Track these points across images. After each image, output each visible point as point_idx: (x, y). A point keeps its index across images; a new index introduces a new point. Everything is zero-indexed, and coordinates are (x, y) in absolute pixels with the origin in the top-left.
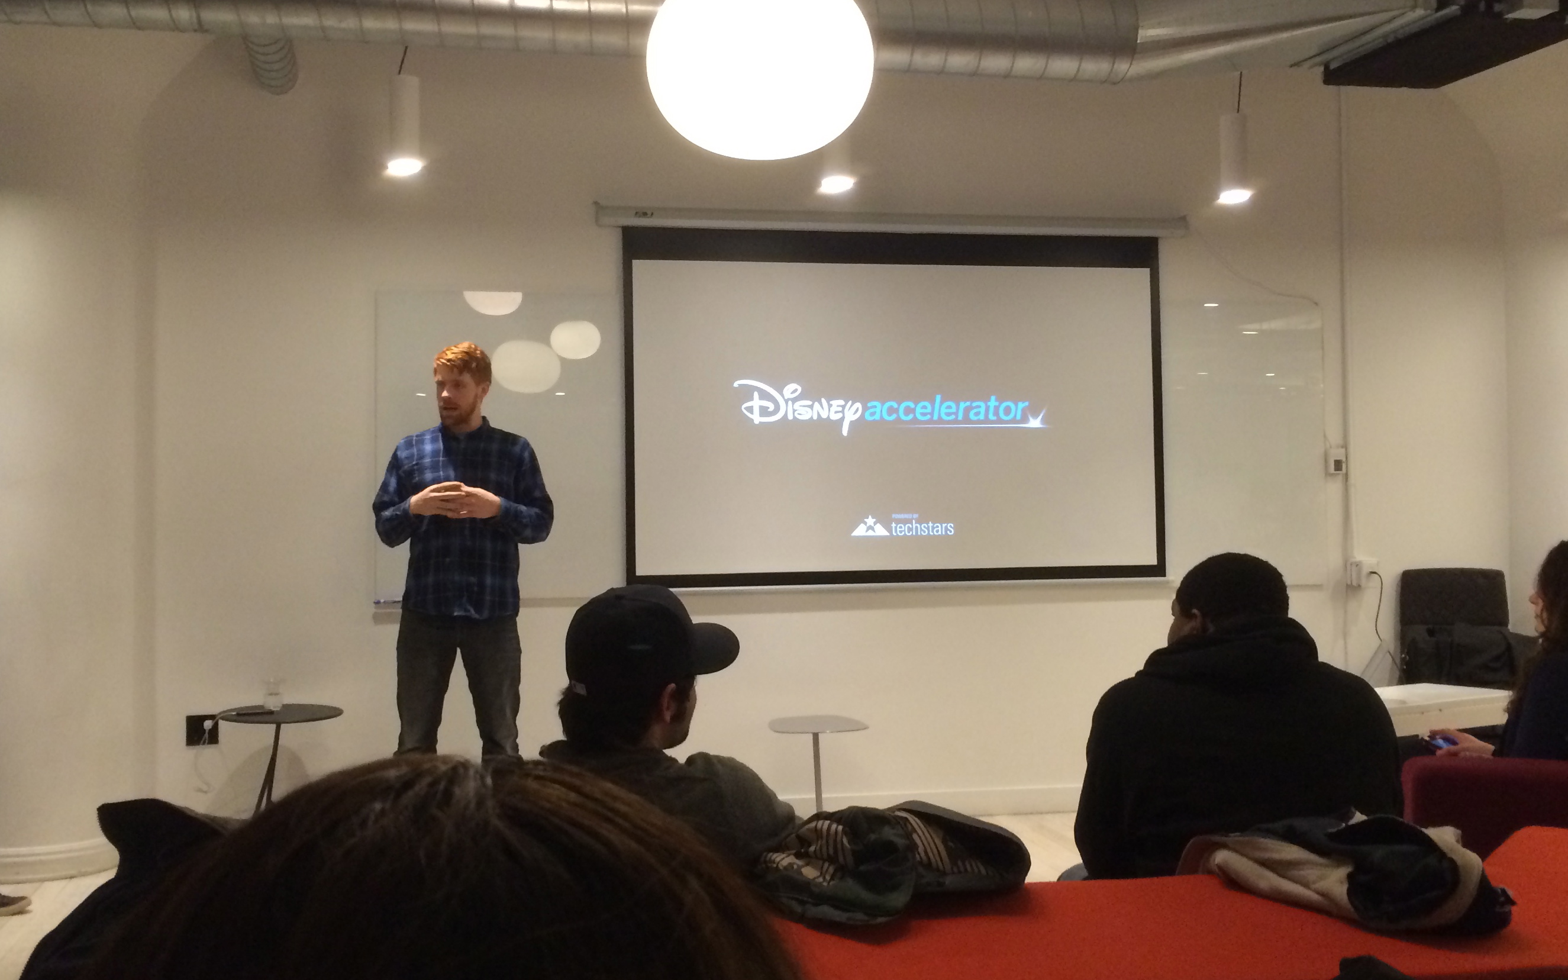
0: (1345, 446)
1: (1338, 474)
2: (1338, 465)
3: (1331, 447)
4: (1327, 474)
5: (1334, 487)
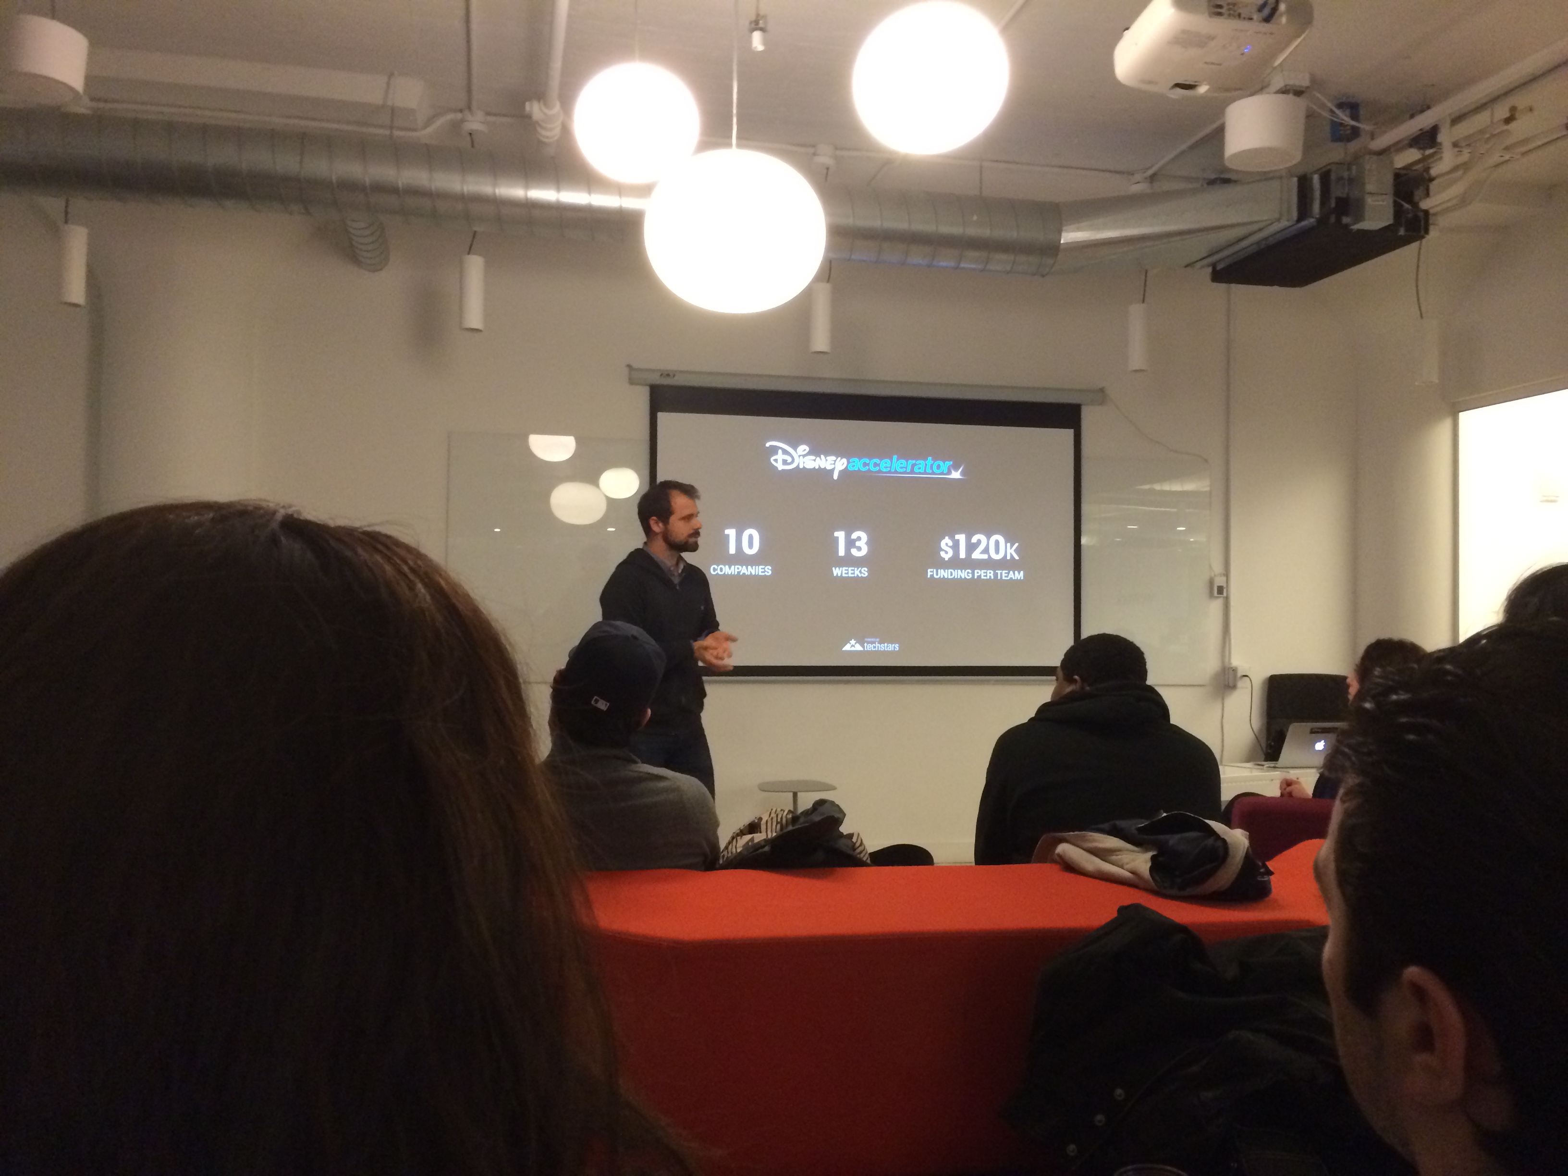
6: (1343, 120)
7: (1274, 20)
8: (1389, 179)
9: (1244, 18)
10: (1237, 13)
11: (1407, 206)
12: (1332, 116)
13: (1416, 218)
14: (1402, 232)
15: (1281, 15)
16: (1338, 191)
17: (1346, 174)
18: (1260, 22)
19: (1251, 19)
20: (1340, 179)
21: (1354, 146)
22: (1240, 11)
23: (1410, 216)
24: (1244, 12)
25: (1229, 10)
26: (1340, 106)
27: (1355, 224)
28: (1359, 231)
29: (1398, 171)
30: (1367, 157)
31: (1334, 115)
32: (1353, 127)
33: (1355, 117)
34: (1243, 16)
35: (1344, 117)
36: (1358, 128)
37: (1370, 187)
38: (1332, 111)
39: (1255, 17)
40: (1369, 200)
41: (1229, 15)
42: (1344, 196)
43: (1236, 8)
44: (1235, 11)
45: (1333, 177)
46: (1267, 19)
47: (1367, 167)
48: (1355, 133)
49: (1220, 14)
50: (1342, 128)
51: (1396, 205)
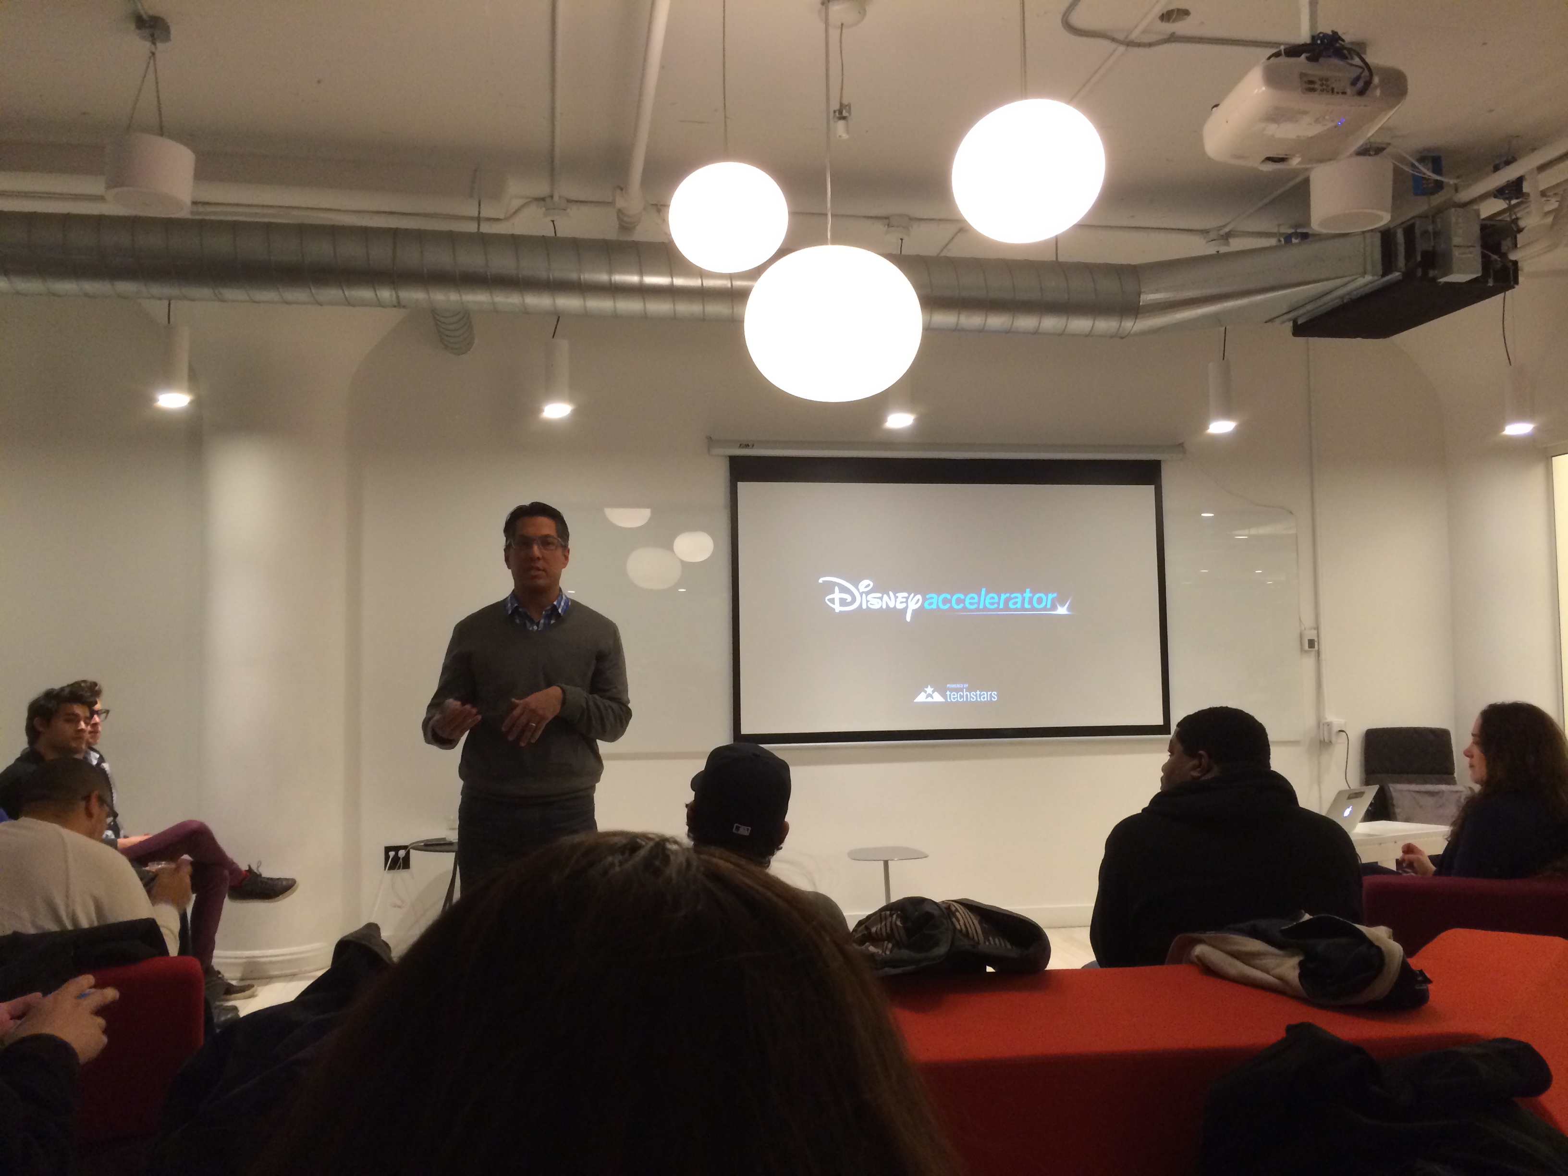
0: (1317, 628)
1: (1312, 651)
2: (1311, 643)
3: (1305, 629)
4: (1302, 650)
5: (1309, 662)
6: (1425, 174)
7: (1368, 92)
8: (1476, 229)
9: (1338, 93)
10: (1330, 88)
11: (1495, 257)
12: (1413, 171)
13: (1505, 268)
14: (1491, 283)
15: (1376, 87)
16: (1421, 246)
17: (1430, 228)
18: (1353, 96)
19: (1344, 93)
20: (1425, 233)
21: (1437, 200)
22: (1334, 85)
23: (1499, 266)
24: (1337, 86)
25: (1322, 85)
26: (1422, 160)
27: (1442, 277)
28: (1446, 283)
29: (1485, 222)
30: (1453, 210)
31: (1418, 170)
32: (1437, 181)
33: (1437, 170)
34: (1335, 90)
35: (1427, 172)
36: (1442, 182)
37: (1456, 240)
38: (1413, 165)
39: (1349, 91)
40: (1456, 253)
41: (1322, 91)
42: (1431, 249)
43: (1329, 83)
44: (1328, 86)
45: (1418, 232)
46: (1361, 93)
47: (1454, 219)
48: (1439, 186)
49: (1313, 90)
50: (1424, 182)
51: (1484, 256)
